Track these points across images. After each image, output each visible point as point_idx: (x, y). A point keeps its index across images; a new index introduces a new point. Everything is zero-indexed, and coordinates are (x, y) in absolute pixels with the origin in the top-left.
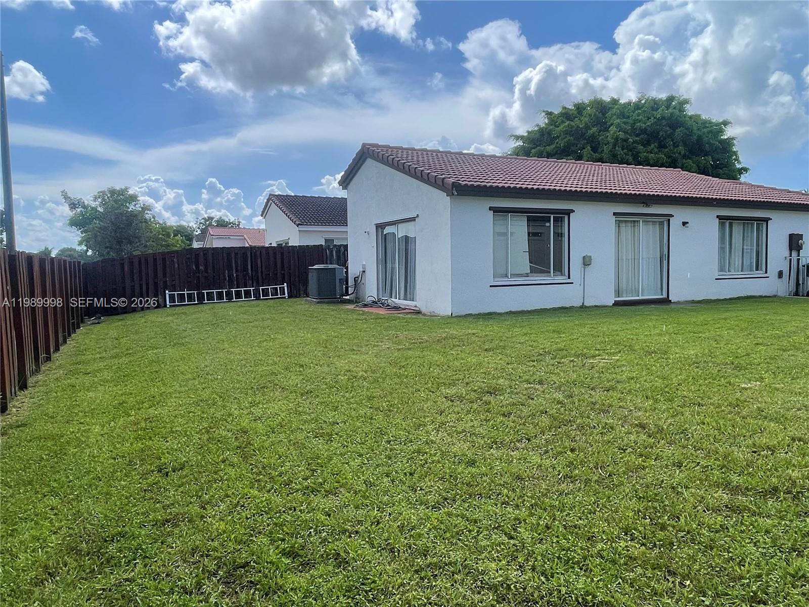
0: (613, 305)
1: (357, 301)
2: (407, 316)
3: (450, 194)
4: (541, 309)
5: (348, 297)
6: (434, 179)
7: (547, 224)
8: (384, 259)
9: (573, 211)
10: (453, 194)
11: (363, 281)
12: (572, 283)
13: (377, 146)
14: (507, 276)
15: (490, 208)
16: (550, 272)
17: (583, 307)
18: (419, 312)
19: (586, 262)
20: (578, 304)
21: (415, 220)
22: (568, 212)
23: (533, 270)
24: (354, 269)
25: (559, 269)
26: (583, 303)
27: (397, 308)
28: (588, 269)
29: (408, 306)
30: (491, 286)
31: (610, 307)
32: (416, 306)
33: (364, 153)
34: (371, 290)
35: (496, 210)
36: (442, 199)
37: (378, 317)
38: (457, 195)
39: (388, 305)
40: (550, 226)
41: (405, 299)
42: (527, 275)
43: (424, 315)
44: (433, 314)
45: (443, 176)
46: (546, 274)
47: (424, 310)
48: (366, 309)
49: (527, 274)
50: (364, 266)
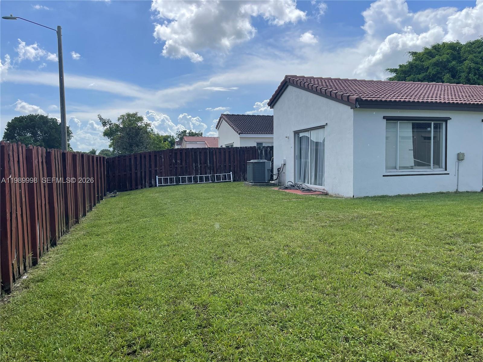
0: (481, 191)
1: (279, 184)
2: (318, 197)
3: (354, 107)
4: (423, 194)
5: (273, 182)
6: (341, 96)
7: (429, 129)
8: (299, 156)
9: (450, 119)
10: (356, 107)
11: (284, 171)
12: (449, 174)
13: (296, 77)
14: (395, 168)
15: (384, 118)
16: (430, 165)
17: (457, 192)
18: (327, 194)
19: (460, 158)
20: (452, 189)
21: (324, 127)
22: (446, 120)
23: (417, 164)
24: (277, 162)
25: (437, 163)
26: (457, 190)
27: (309, 190)
28: (462, 163)
29: (317, 188)
30: (384, 176)
31: (479, 193)
32: (324, 190)
33: (286, 82)
34: (289, 177)
35: (388, 119)
36: (346, 111)
37: (298, 197)
38: (359, 108)
39: (303, 188)
40: (431, 130)
41: (315, 184)
42: (412, 168)
43: (331, 196)
44: (337, 195)
45: (348, 94)
46: (426, 167)
47: (330, 192)
48: (287, 191)
49: (412, 166)
50: (285, 161)
